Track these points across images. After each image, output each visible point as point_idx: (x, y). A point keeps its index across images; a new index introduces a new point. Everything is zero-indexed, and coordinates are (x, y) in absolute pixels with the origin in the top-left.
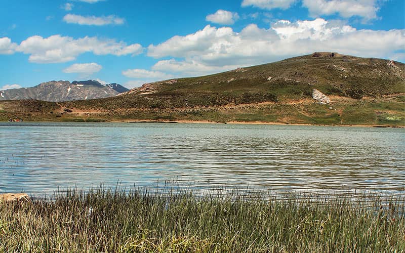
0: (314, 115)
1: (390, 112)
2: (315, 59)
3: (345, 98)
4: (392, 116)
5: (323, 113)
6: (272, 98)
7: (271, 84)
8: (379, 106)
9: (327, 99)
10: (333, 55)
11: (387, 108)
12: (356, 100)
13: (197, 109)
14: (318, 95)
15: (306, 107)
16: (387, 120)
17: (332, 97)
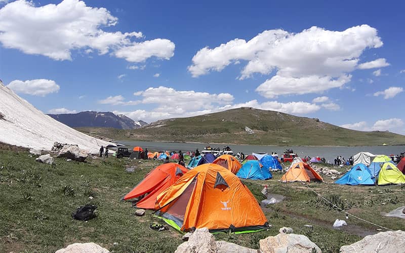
0: (248, 140)
1: (283, 138)
2: (242, 110)
3: (260, 131)
4: (285, 140)
5: (252, 139)
6: (227, 131)
7: (224, 123)
8: (277, 135)
9: (252, 132)
10: (251, 108)
11: (281, 136)
12: (265, 132)
13: (193, 136)
14: (247, 129)
15: (244, 135)
16: (283, 143)
17: (254, 130)
